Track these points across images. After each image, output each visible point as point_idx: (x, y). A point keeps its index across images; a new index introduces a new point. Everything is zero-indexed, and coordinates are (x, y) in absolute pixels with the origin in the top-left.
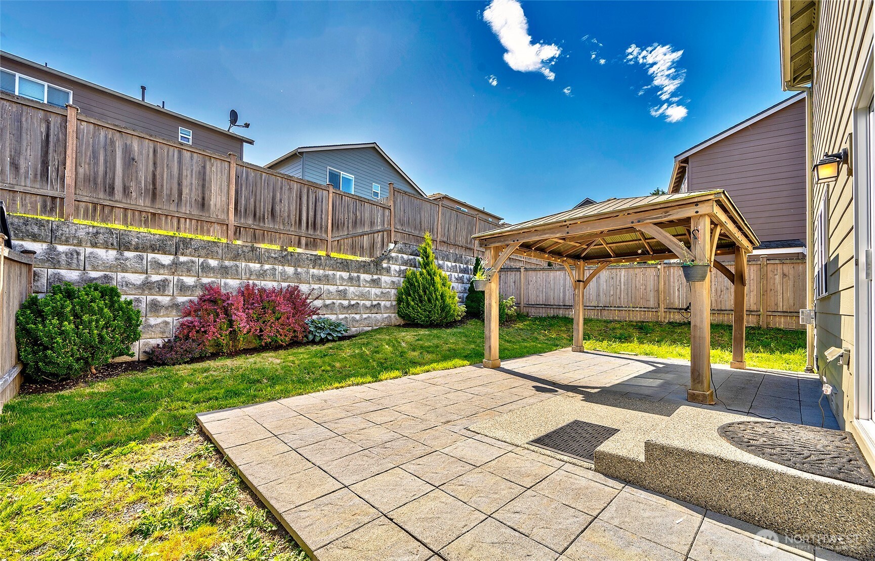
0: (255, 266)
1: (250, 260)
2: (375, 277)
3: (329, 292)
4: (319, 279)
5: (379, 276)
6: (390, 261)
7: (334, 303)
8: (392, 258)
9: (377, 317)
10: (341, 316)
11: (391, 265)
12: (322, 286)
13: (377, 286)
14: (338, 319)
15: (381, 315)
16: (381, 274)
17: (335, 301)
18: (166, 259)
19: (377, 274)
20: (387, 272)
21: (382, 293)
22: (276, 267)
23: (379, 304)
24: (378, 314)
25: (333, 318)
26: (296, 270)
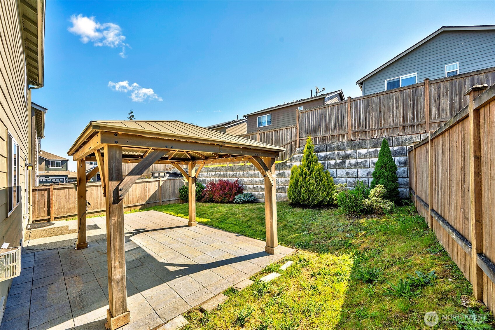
0: (231, 173)
1: (230, 171)
2: (281, 171)
3: (256, 181)
4: (251, 176)
5: (284, 171)
6: (292, 160)
7: (257, 186)
8: (294, 158)
9: (282, 195)
10: (261, 193)
11: (293, 163)
12: (253, 179)
13: (282, 177)
14: (259, 194)
15: (284, 194)
16: (285, 169)
17: (258, 186)
18: (213, 173)
19: (282, 170)
20: (290, 167)
21: (286, 181)
22: (237, 172)
23: (283, 187)
24: (282, 194)
25: (257, 193)
26: (243, 172)
